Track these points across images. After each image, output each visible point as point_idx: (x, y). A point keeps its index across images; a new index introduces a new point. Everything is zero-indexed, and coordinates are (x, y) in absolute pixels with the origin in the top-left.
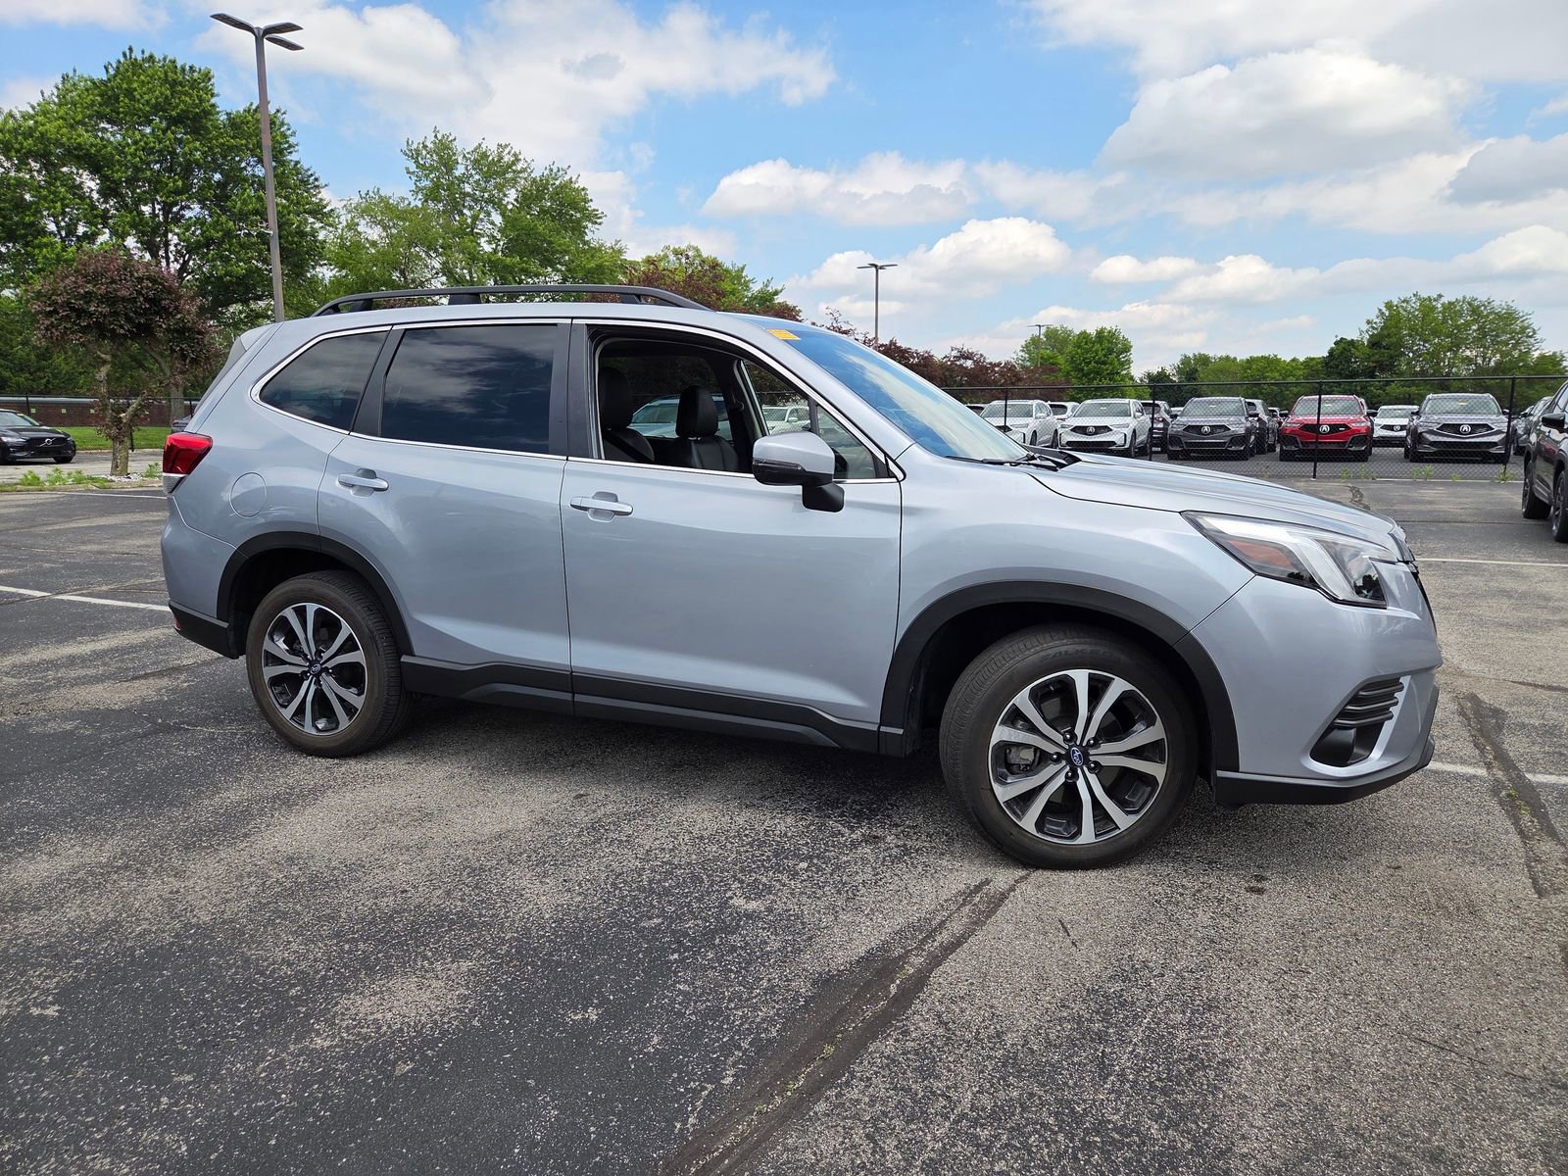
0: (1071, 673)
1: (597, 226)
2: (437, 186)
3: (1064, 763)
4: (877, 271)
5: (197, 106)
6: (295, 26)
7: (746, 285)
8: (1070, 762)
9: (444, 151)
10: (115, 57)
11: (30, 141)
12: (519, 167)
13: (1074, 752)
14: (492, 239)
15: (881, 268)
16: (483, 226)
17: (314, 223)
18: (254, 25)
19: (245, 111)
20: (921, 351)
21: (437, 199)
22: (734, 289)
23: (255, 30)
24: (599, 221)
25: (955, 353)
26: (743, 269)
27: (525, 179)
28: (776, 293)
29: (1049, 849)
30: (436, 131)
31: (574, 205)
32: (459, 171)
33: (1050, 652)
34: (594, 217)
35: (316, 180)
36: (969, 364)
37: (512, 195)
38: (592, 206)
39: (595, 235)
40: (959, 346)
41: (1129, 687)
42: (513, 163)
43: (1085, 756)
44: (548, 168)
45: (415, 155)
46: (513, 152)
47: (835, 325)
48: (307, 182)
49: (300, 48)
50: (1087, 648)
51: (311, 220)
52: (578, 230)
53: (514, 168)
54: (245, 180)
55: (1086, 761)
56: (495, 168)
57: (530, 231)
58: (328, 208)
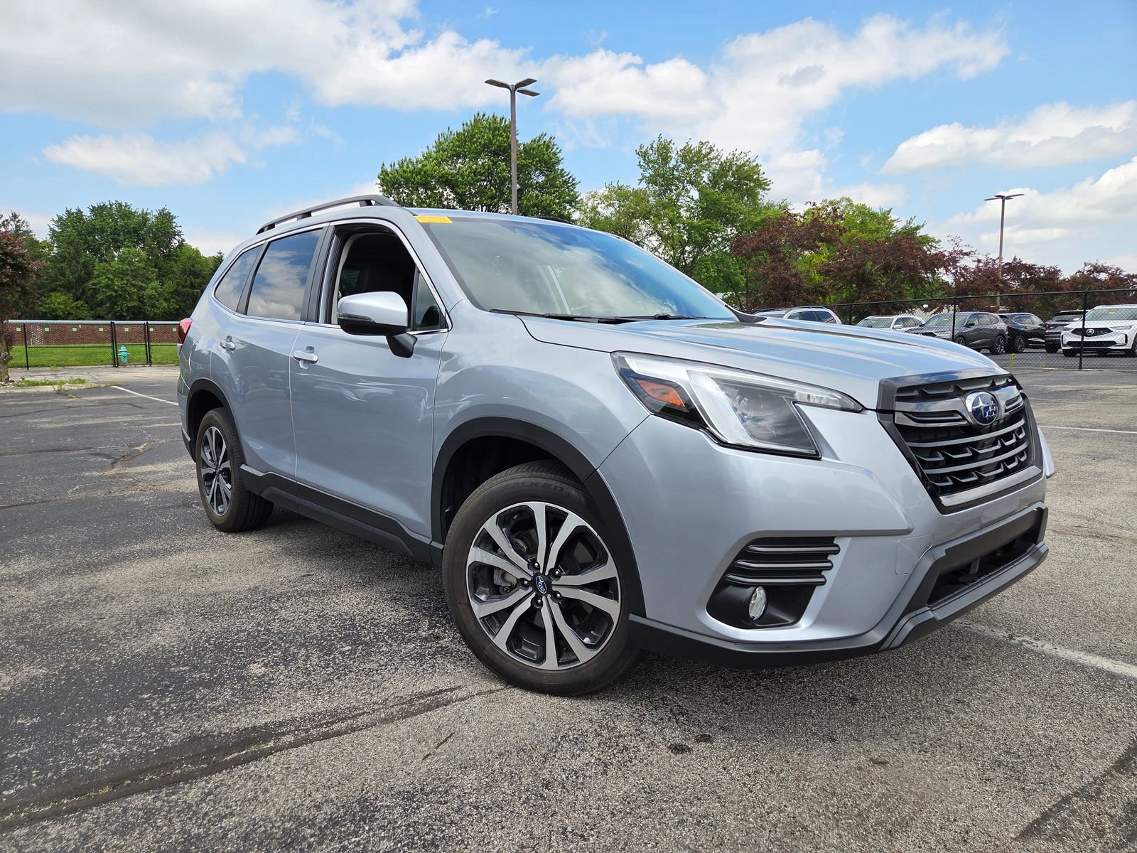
0: (531, 504)
1: (766, 192)
2: (657, 174)
3: (530, 589)
4: (1003, 202)
5: (505, 142)
6: (532, 80)
7: (891, 225)
8: (535, 589)
9: (664, 151)
10: (470, 119)
11: (419, 177)
12: (712, 155)
13: (538, 581)
14: (689, 209)
15: (1008, 198)
16: (683, 200)
17: (570, 209)
18: (510, 84)
19: (532, 141)
20: (1047, 266)
21: (655, 183)
22: (878, 228)
23: (511, 87)
24: (767, 187)
25: (1088, 268)
26: (889, 212)
27: (716, 164)
28: (918, 228)
29: (515, 667)
30: (660, 137)
31: (749, 178)
32: (672, 163)
33: (510, 482)
34: (762, 185)
35: (574, 180)
36: (1103, 276)
37: (706, 176)
38: (762, 177)
39: (765, 197)
40: (1094, 262)
41: (583, 523)
42: (709, 154)
43: (548, 585)
44: (732, 153)
45: (644, 155)
46: (709, 146)
47: (956, 249)
48: (569, 184)
49: (538, 94)
50: (542, 481)
51: (568, 207)
52: (753, 195)
53: (709, 156)
54: (531, 186)
55: (550, 591)
56: (693, 158)
57: (715, 203)
58: (579, 198)
